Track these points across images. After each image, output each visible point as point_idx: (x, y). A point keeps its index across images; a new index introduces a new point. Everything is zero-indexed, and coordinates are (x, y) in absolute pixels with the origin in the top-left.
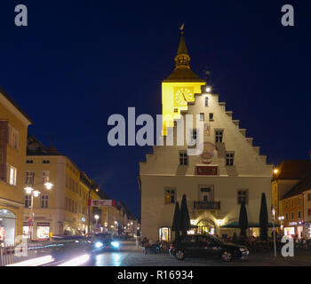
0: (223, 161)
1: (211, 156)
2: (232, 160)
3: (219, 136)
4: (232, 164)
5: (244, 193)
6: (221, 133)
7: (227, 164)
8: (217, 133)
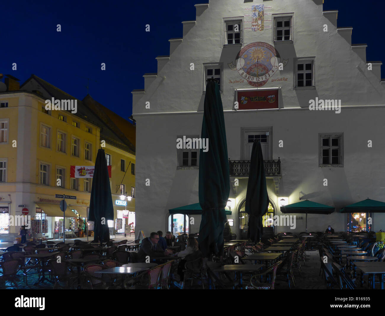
0: (291, 78)
1: (266, 69)
2: (309, 76)
3: (283, 29)
4: (309, 83)
5: (336, 142)
6: (288, 24)
7: (300, 84)
8: (279, 24)
